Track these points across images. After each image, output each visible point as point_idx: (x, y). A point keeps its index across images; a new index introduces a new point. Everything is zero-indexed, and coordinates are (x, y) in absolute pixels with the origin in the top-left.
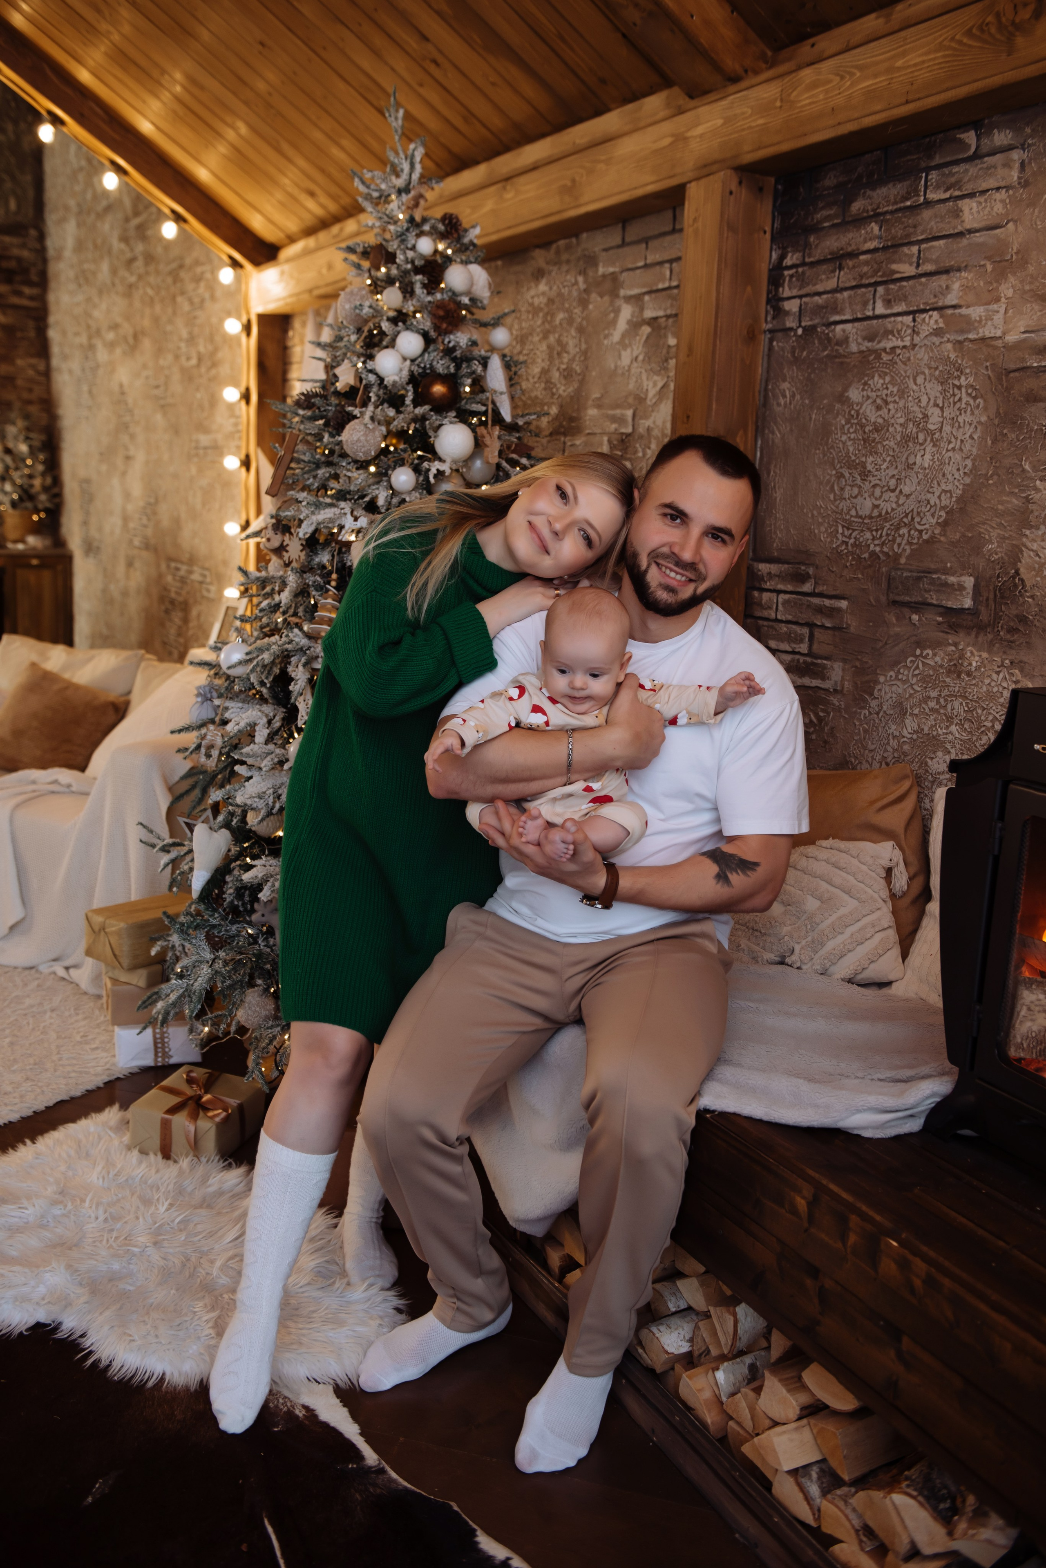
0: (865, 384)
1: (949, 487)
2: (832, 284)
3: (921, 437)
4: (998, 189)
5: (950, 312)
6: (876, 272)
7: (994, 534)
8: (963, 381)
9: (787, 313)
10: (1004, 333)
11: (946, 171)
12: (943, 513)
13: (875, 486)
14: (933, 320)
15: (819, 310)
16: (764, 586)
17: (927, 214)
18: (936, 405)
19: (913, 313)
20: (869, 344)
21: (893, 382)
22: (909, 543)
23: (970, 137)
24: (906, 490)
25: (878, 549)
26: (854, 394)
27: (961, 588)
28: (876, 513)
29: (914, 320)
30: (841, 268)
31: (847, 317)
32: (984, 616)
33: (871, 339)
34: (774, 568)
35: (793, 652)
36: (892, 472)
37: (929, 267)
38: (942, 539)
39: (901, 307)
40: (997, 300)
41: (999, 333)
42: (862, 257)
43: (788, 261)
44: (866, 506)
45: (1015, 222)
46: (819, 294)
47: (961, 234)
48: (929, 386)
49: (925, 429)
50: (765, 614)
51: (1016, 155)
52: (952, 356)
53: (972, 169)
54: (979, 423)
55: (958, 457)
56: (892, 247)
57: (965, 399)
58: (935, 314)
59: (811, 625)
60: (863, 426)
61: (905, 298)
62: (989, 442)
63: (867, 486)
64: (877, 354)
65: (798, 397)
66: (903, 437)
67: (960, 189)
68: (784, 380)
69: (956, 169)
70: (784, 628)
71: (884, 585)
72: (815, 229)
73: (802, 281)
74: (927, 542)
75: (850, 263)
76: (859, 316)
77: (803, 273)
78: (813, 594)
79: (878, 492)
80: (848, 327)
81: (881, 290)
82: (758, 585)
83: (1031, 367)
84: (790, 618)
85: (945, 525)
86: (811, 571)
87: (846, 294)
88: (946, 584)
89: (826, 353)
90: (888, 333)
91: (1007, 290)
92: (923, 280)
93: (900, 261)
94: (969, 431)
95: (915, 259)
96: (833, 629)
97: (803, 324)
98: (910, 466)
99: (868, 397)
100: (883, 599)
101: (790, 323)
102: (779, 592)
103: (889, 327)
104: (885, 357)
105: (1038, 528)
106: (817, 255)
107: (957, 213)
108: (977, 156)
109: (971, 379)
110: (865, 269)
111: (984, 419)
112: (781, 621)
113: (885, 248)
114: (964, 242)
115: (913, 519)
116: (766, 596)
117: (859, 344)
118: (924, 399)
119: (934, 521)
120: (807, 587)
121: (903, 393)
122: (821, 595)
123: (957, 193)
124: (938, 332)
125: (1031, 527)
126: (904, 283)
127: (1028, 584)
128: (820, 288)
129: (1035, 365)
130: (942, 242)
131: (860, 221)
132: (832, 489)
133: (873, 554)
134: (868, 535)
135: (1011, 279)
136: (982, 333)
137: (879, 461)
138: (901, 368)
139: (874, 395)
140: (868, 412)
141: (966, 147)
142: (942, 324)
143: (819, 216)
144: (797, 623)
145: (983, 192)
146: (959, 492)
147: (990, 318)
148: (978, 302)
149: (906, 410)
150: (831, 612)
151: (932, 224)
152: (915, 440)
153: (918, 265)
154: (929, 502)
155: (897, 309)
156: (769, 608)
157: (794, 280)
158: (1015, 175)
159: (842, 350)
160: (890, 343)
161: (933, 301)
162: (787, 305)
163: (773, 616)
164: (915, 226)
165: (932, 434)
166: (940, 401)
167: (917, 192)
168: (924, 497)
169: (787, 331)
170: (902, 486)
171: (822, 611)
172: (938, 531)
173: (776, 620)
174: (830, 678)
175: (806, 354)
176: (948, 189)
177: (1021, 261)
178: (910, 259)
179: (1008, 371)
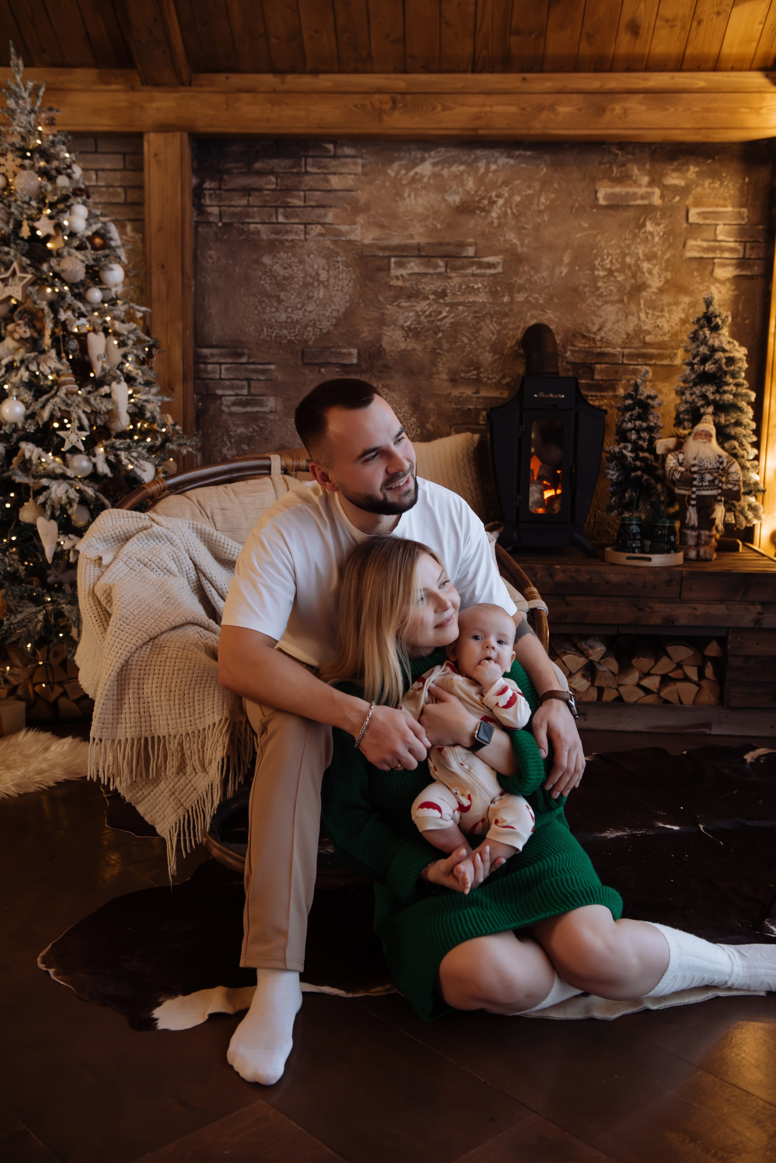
0: (274, 256)
1: (337, 308)
2: (244, 202)
3: (316, 284)
4: (350, 174)
5: (328, 226)
6: (276, 201)
7: (366, 329)
8: (339, 259)
9: (210, 214)
10: (362, 239)
11: (318, 159)
12: (334, 320)
13: (287, 307)
14: (318, 228)
15: (233, 215)
16: (209, 361)
17: (307, 178)
18: (324, 269)
19: (305, 224)
20: (276, 237)
21: (294, 256)
22: (314, 334)
23: (331, 147)
24: (309, 308)
25: (293, 338)
26: (267, 260)
27: (350, 354)
28: (289, 320)
29: (305, 228)
30: (249, 195)
31: (258, 220)
32: (364, 366)
33: (277, 233)
34: (215, 351)
35: (237, 395)
36: (298, 300)
37: (312, 203)
38: (335, 332)
39: (297, 220)
40: (355, 224)
41: (359, 239)
42: (265, 192)
43: (207, 185)
44: (283, 317)
45: (362, 190)
46: (235, 207)
47: (330, 191)
48: (318, 260)
49: (318, 280)
50: (211, 376)
51: (360, 161)
52: (332, 247)
53: (334, 162)
54: (352, 279)
55: (340, 294)
56: (288, 190)
57: (341, 267)
58: (319, 227)
59: (249, 380)
60: (275, 277)
61: (298, 216)
62: (358, 287)
63: (281, 307)
64: (282, 242)
65: (223, 259)
66: (304, 283)
67: (327, 169)
68: (211, 249)
69: (324, 160)
70: (227, 383)
71: (300, 355)
72: (228, 172)
73: (219, 198)
74: (326, 334)
75: (257, 194)
76: (267, 221)
77: (220, 194)
78: (248, 363)
79: (290, 310)
80: (259, 226)
81: (281, 210)
82: (202, 361)
83: (378, 256)
84: (231, 377)
85: (336, 325)
86: (246, 351)
87: (255, 209)
88: (340, 353)
89: (242, 238)
90: (287, 232)
91: (360, 219)
92: (309, 209)
93: (292, 197)
94: (346, 282)
95: (302, 198)
96: (265, 380)
97: (224, 221)
98: (309, 298)
99: (277, 263)
100: (300, 362)
101: (212, 219)
102: (221, 364)
103: (289, 229)
104: (287, 244)
105: (390, 326)
106: (230, 186)
107: (327, 181)
108: (335, 157)
109: (344, 259)
110: (268, 198)
111: (354, 277)
112: (225, 379)
113: (281, 190)
114: (331, 195)
115: (315, 323)
116: (210, 367)
117: (268, 236)
118: (316, 267)
119: (329, 324)
120: (244, 360)
121: (301, 262)
122: (254, 363)
123: (326, 171)
124: (321, 235)
125: (386, 325)
126: (297, 209)
127: (387, 350)
128: (234, 203)
129: (381, 254)
130: (319, 193)
131: (261, 173)
132: (256, 308)
133: (290, 341)
134: (285, 331)
135: (362, 215)
136: (348, 238)
137: (289, 295)
138: (299, 250)
139: (281, 262)
140: (278, 270)
141: (328, 151)
142: (323, 231)
143: (229, 166)
144: (238, 379)
145: (341, 174)
146: (343, 310)
147: (352, 231)
148: (344, 223)
149: (304, 270)
150: (264, 372)
151: (311, 183)
152: (312, 285)
153: (305, 201)
154: (324, 315)
155: (292, 221)
156: (214, 372)
157: (213, 196)
158: (359, 169)
159: (255, 237)
160: (290, 237)
161: (316, 219)
162: (209, 210)
163: (218, 377)
164: (300, 182)
165: (323, 282)
166: (326, 267)
167: (299, 166)
168: (321, 312)
169: (209, 223)
170: (306, 307)
171: (256, 371)
172: (332, 328)
173: (220, 379)
174: (266, 406)
175: (226, 237)
176: (319, 168)
177: (367, 208)
178: (299, 198)
179: (365, 256)
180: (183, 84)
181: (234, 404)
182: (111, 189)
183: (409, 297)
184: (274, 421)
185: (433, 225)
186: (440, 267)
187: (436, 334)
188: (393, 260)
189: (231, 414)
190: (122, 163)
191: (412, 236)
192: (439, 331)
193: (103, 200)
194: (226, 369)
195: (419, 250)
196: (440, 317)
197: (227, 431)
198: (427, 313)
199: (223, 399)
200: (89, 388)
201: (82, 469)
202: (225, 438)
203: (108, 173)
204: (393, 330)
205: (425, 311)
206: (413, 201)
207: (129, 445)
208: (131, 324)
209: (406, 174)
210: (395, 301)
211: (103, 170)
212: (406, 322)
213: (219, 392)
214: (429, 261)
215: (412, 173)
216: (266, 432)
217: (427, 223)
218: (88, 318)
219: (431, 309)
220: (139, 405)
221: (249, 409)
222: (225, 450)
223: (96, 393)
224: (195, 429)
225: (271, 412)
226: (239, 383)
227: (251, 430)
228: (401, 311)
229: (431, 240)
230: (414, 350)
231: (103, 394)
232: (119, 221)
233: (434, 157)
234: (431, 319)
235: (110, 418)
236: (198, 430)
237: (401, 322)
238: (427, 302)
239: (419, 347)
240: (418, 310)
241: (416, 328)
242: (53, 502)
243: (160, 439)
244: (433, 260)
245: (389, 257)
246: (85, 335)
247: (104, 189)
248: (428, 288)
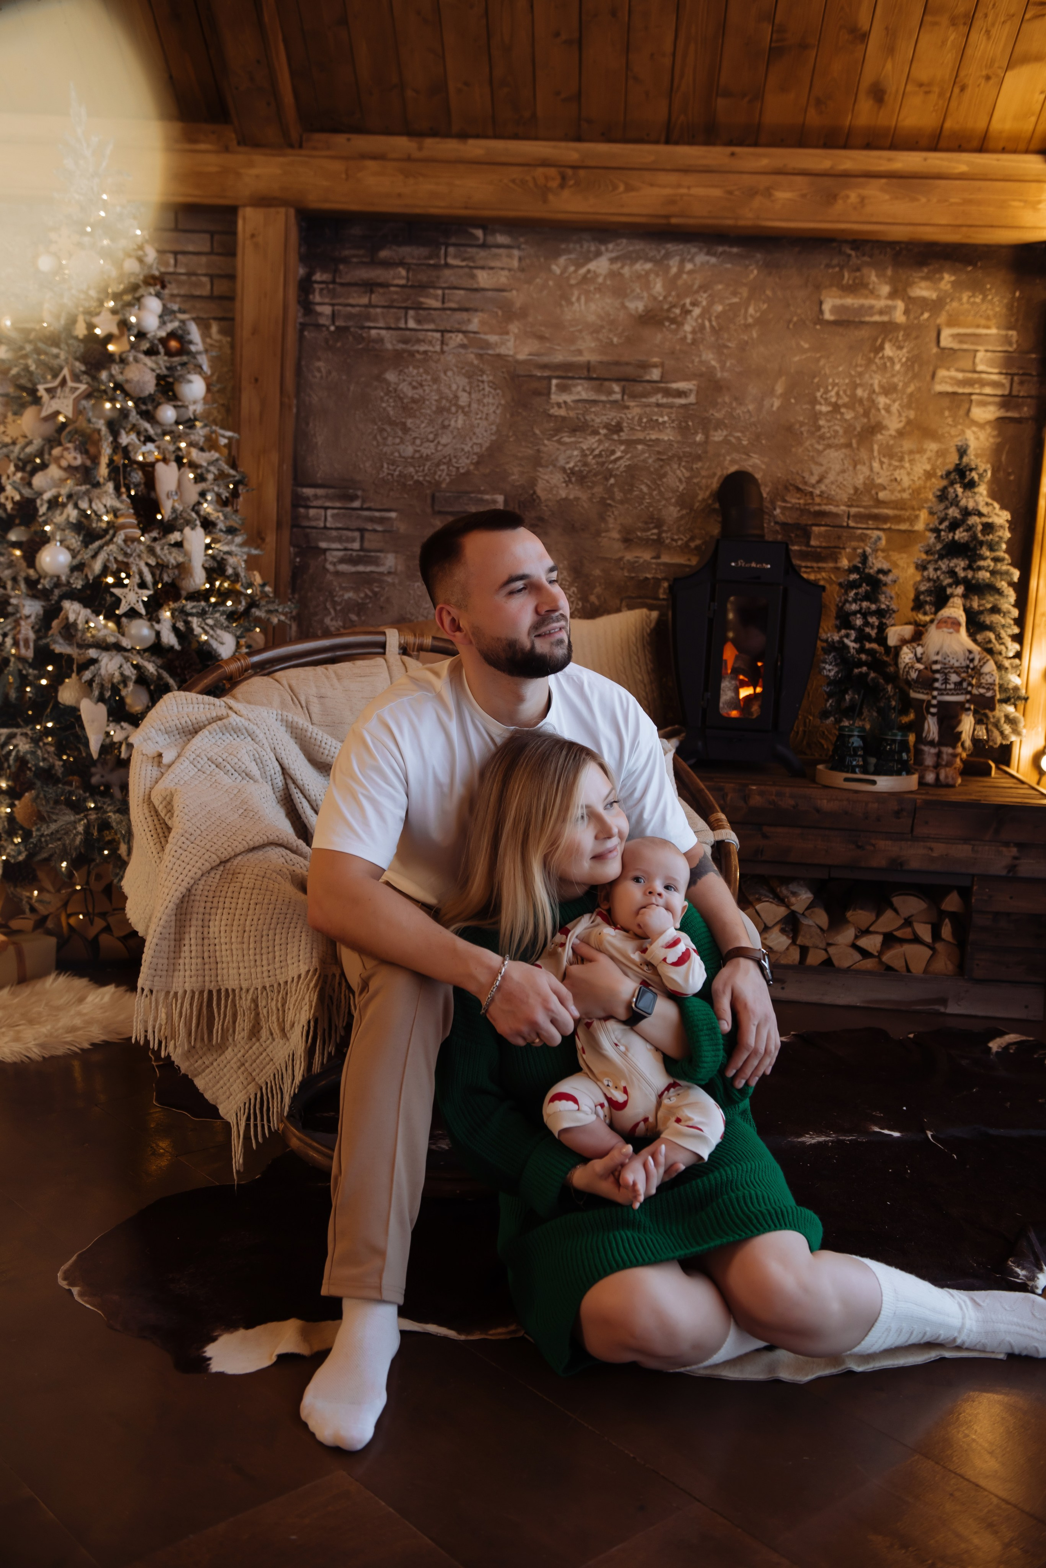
0: (401, 371)
1: (479, 441)
2: (365, 300)
3: (453, 409)
4: (502, 269)
5: (472, 335)
6: (405, 300)
7: (516, 470)
8: (485, 378)
9: (320, 314)
10: (516, 353)
11: (462, 249)
12: (475, 457)
13: (415, 438)
14: (459, 338)
15: (350, 316)
16: (312, 504)
17: (447, 272)
18: (464, 390)
19: (442, 332)
20: (404, 346)
21: (426, 372)
22: (448, 475)
23: (479, 233)
24: (444, 440)
25: (421, 479)
26: (391, 376)
28: (417, 455)
29: (442, 336)
30: (372, 292)
31: (381, 325)
33: (406, 341)
34: (320, 492)
35: (346, 549)
36: (429, 429)
37: (453, 305)
38: (476, 472)
39: (432, 326)
40: (507, 333)
41: (511, 353)
42: (393, 289)
43: (318, 277)
44: (409, 450)
45: (517, 290)
46: (353, 306)
47: (476, 290)
48: (458, 378)
49: (456, 405)
50: (314, 524)
51: (516, 252)
52: (476, 362)
53: (483, 253)
54: (500, 404)
55: (484, 423)
56: (422, 288)
57: (487, 389)
58: (460, 336)
59: (362, 531)
60: (401, 399)
61: (433, 321)
62: (508, 416)
63: (408, 437)
64: (412, 354)
65: (334, 374)
66: (438, 408)
67: (474, 261)
68: (319, 359)
69: (469, 250)
70: (334, 533)
71: (429, 501)
72: (345, 261)
73: (333, 294)
74: (463, 474)
75: (381, 290)
76: (393, 326)
77: (334, 289)
78: (362, 509)
79: (418, 442)
80: (383, 332)
81: (411, 313)
82: (303, 503)
83: (535, 376)
84: (340, 525)
85: (477, 464)
86: (359, 493)
87: (379, 310)
88: (482, 500)
89: (360, 346)
90: (419, 341)
91: (514, 328)
92: (448, 312)
93: (427, 297)
94: (492, 409)
95: (440, 298)
96: (384, 532)
97: (337, 324)
98: (444, 427)
99: (404, 380)
100: (429, 510)
101: (322, 321)
102: (326, 508)
103: (421, 337)
104: (418, 356)
105: (547, 467)
106: (347, 279)
107: (473, 277)
108: (484, 246)
109: (491, 378)
110: (395, 297)
111: (503, 402)
112: (331, 529)
113: (412, 287)
114: (478, 295)
115: (450, 460)
116: (312, 512)
117: (393, 345)
118: (454, 387)
119: (468, 461)
120: (357, 504)
121: (436, 380)
122: (369, 509)
123: (471, 264)
124: (463, 346)
125: (542, 466)
126: (432, 312)
127: (543, 498)
128: (351, 301)
129: (539, 374)
130: (462, 292)
131: (387, 264)
132: (375, 438)
133: (417, 482)
134: (412, 469)
135: (516, 323)
136: (498, 351)
137: (418, 422)
138: (433, 365)
139: (409, 379)
140: (405, 390)
141: (476, 238)
142: (465, 341)
143: (347, 253)
144: (347, 529)
145: (492, 268)
146: (487, 444)
147: (503, 343)
148: (493, 332)
149: (439, 391)
150: (381, 520)
151: (452, 278)
152: (448, 410)
153: (443, 302)
154: (463, 450)
155: (426, 327)
156: (317, 519)
157: (325, 292)
158: (515, 264)
159: (377, 346)
160: (423, 348)
161: (457, 326)
162: (319, 309)
163: (322, 525)
164: (438, 277)
165: (462, 408)
166: (468, 388)
167: (438, 257)
168: (458, 446)
169: (318, 326)
170: (440, 439)
171: (372, 520)
172: (472, 467)
173: (325, 528)
174: (383, 565)
175: (339, 344)
176: (464, 260)
177: (523, 314)
178: (435, 297)
179: (519, 376)
180: (291, 146)
181: (342, 561)
182: (194, 278)
183: (574, 431)
184: (393, 584)
185: (608, 338)
186: (614, 393)
187: (607, 479)
188: (554, 382)
189: (337, 573)
190: (209, 244)
191: (580, 352)
192: (611, 476)
193: (182, 292)
194: (333, 516)
195: (589, 370)
196: (613, 458)
197: (331, 595)
198: (597, 452)
199: (328, 553)
200: (155, 534)
201: (142, 639)
202: (329, 605)
203: (190, 257)
204: (552, 473)
205: (593, 450)
206: (583, 307)
207: (203, 609)
208: (213, 452)
209: (576, 271)
210: (556, 435)
211: (184, 253)
212: (568, 463)
213: (323, 545)
214: (601, 385)
215: (583, 271)
216: (382, 599)
217: (601, 336)
218: (157, 443)
219: (601, 448)
220: (219, 558)
221: (361, 568)
222: (327, 621)
223: (163, 541)
224: (289, 591)
225: (389, 573)
226: (350, 534)
227: (362, 595)
228: (562, 448)
229: (605, 358)
230: (577, 499)
231: (172, 542)
232: (202, 319)
233: (612, 251)
234: (600, 460)
235: (180, 574)
236: (293, 592)
237: (561, 462)
238: (597, 438)
239: (584, 496)
240: (585, 447)
241: (581, 472)
242: (103, 679)
243: (244, 603)
244: (607, 383)
245: (549, 378)
246: (152, 465)
247: (184, 278)
248: (598, 420)
